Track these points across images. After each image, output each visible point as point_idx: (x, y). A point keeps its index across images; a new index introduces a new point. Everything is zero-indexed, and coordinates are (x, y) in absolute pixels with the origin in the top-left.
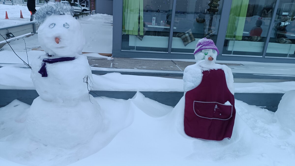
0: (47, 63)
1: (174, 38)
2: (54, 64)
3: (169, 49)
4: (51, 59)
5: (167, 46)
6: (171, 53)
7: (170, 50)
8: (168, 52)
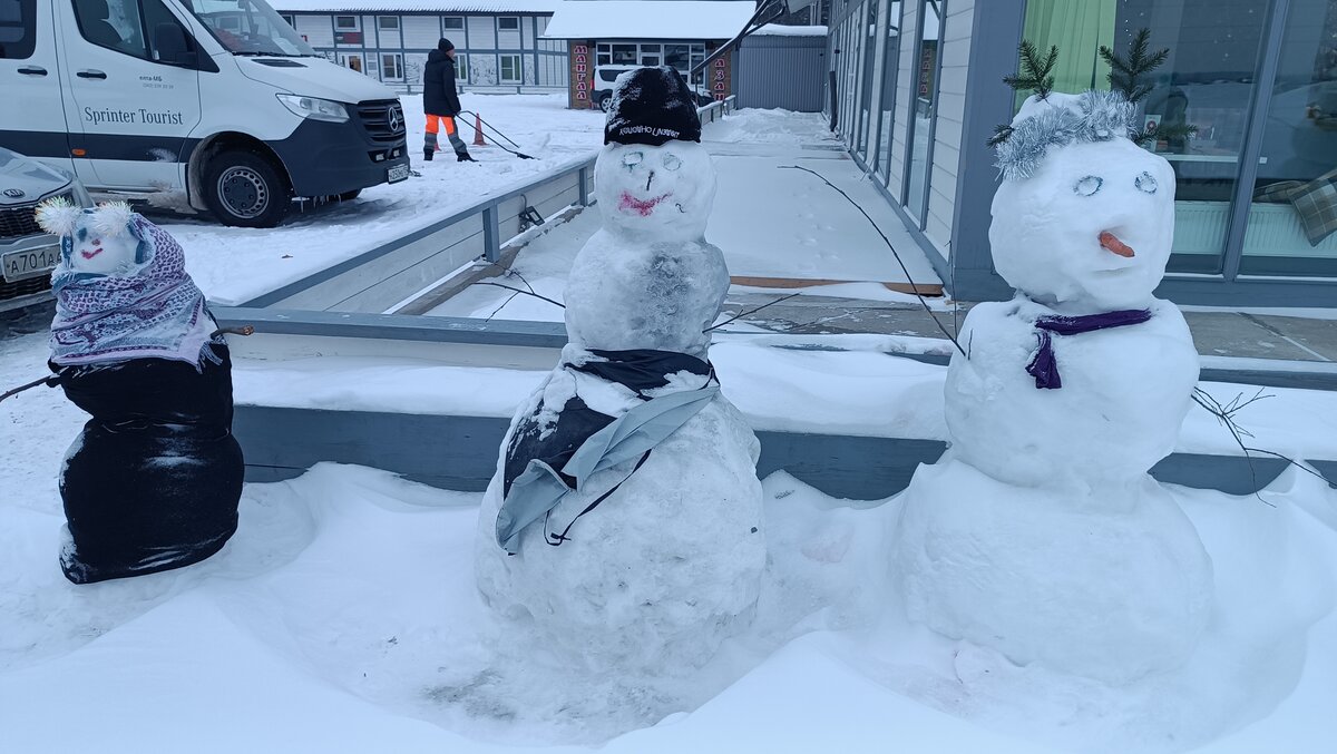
0: (1052, 335)
1: (1255, 207)
2: (1079, 336)
3: (1228, 259)
4: (1072, 319)
5: (1219, 244)
6: (1240, 277)
7: (1232, 263)
8: (1221, 276)
